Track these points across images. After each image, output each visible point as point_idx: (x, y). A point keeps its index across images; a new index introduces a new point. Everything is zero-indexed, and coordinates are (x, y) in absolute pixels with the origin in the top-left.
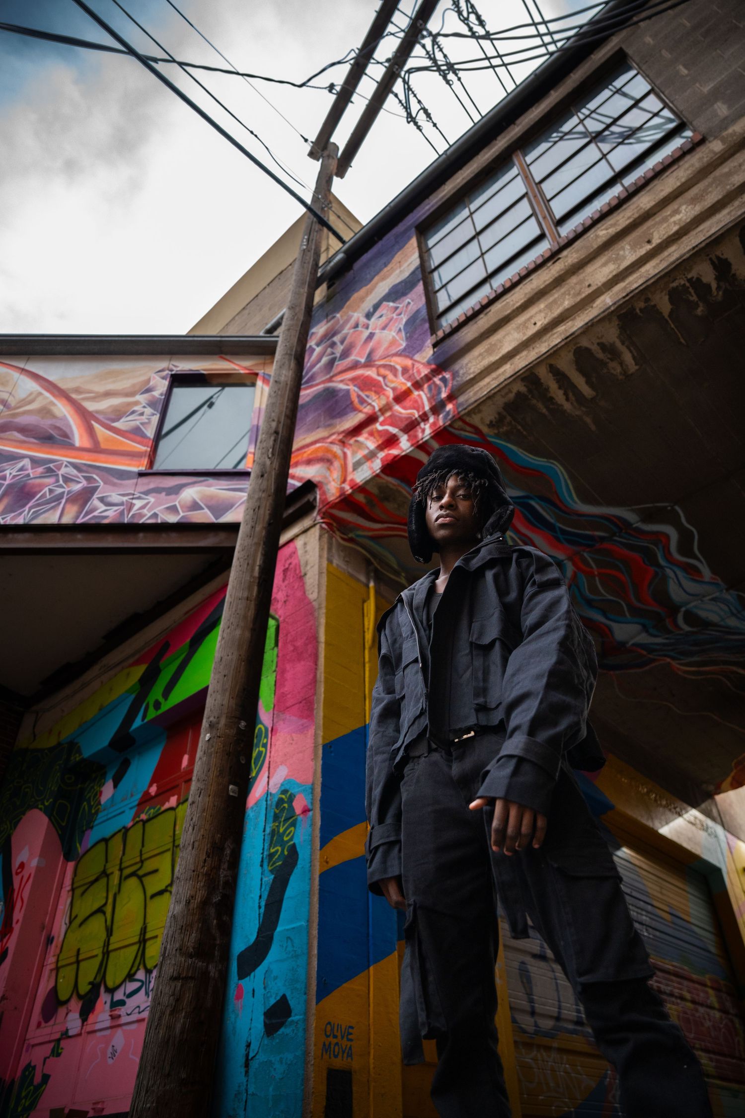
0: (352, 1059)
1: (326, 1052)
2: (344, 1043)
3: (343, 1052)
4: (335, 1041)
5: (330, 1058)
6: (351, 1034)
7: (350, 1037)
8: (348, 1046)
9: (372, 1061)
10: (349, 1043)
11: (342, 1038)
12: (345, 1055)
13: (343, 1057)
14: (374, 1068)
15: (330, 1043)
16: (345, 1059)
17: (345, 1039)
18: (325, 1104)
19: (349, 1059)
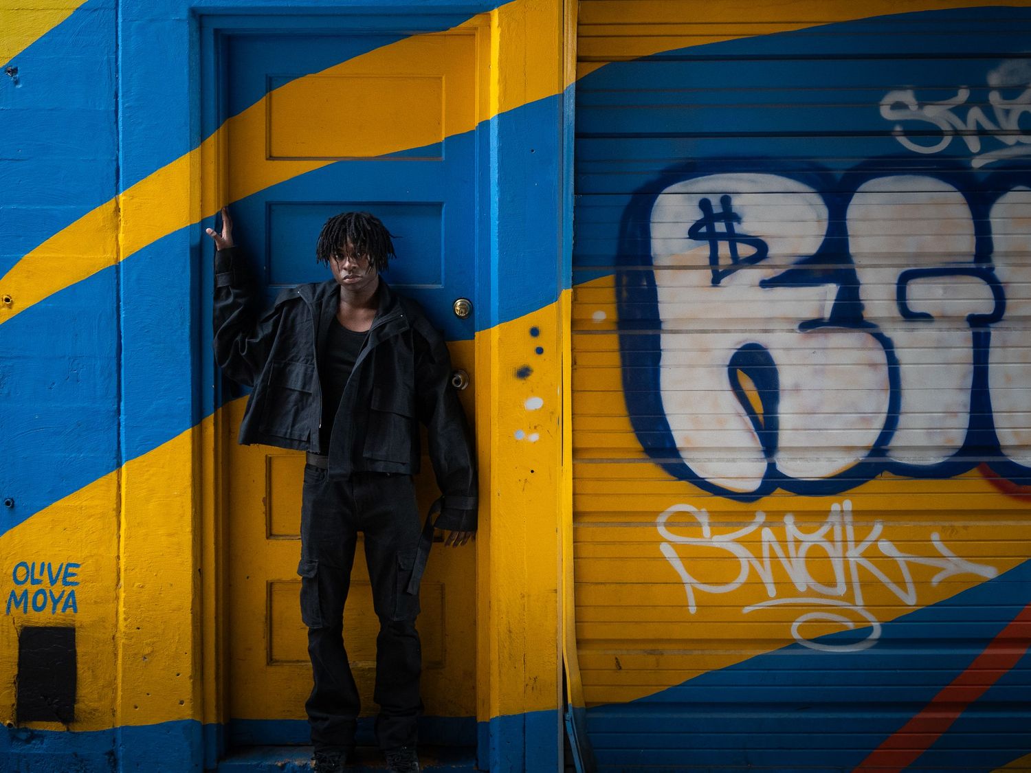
0: (75, 611)
1: (17, 606)
2: (57, 589)
3: (56, 602)
4: (36, 588)
5: (25, 612)
6: (73, 575)
7: (69, 579)
8: (66, 594)
9: (122, 609)
10: (68, 589)
11: (53, 582)
12: (60, 606)
13: (54, 608)
14: (125, 619)
15: (26, 593)
16: (59, 611)
17: (60, 583)
18: (16, 672)
19: (69, 611)
